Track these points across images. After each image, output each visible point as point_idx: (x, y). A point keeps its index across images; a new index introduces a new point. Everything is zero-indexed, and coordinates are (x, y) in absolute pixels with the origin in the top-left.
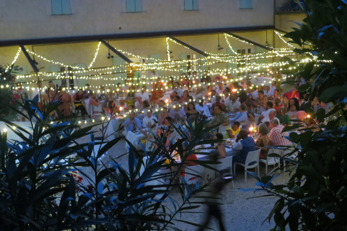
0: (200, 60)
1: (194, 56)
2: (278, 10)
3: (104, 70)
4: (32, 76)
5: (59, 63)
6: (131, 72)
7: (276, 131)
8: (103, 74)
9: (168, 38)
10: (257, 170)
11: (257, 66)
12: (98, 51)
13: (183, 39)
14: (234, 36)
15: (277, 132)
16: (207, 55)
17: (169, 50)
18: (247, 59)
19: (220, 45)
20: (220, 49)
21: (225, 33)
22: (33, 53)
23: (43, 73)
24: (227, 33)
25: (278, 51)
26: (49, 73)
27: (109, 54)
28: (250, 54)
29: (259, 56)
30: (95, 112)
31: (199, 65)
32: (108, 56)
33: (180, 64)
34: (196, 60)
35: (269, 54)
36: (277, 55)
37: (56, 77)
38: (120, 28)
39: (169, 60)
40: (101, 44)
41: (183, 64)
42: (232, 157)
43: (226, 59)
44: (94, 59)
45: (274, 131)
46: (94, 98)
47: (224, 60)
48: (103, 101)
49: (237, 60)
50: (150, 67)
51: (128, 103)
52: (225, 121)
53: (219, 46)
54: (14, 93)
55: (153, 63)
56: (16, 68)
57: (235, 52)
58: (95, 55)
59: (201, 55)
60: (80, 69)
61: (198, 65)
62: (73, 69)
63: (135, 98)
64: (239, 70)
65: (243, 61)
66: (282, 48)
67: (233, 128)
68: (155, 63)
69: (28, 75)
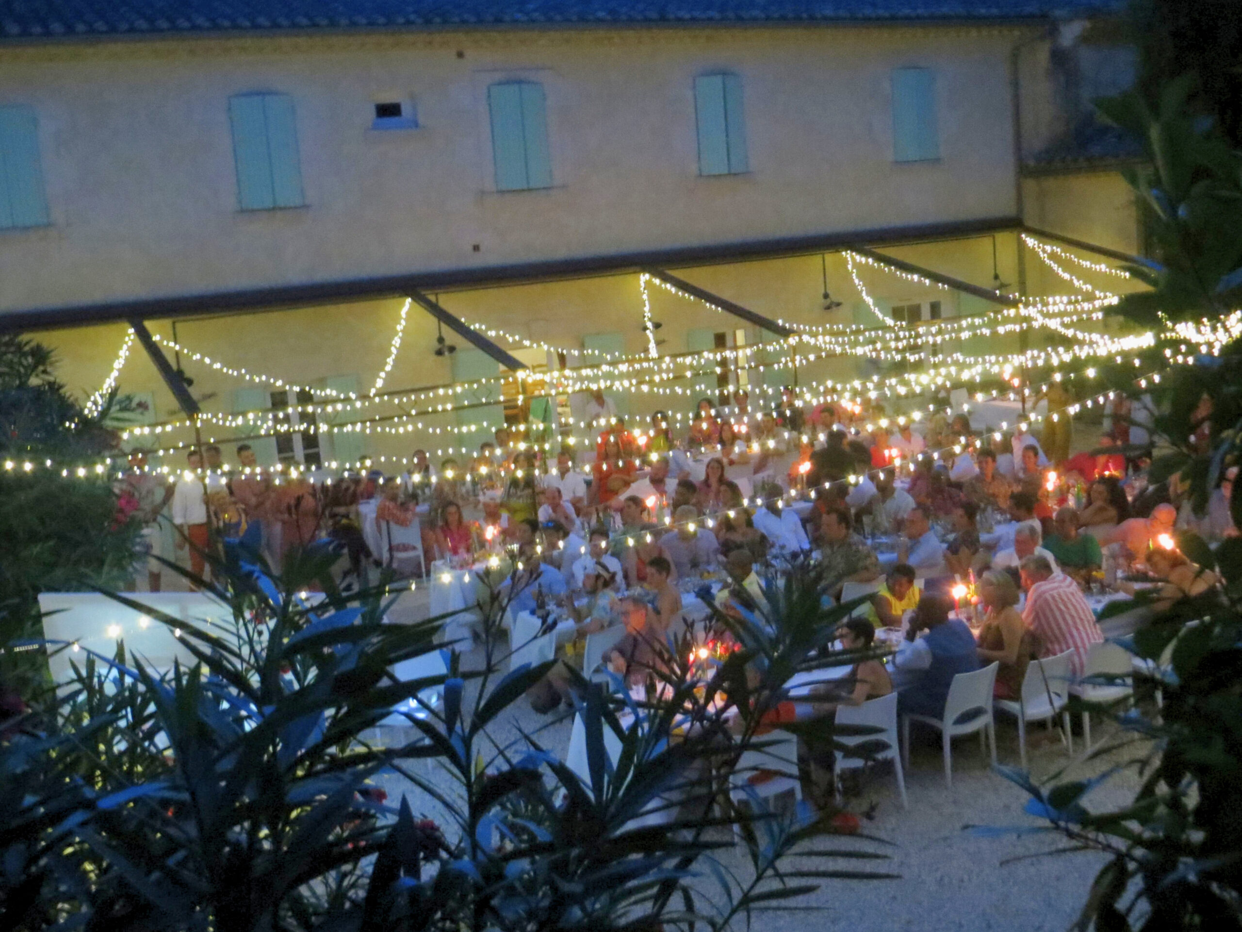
0: (764, 349)
1: (740, 336)
2: (1032, 163)
3: (427, 396)
4: (174, 428)
5: (268, 379)
6: (520, 403)
7: (1047, 596)
8: (423, 414)
9: (644, 277)
10: (987, 737)
11: (970, 366)
12: (402, 331)
13: (698, 276)
14: (879, 258)
15: (1050, 598)
16: (785, 333)
17: (650, 320)
18: (931, 340)
19: (829, 291)
20: (830, 305)
21: (846, 251)
22: (177, 348)
23: (215, 415)
24: (852, 251)
25: (1039, 306)
26: (235, 415)
27: (441, 340)
28: (938, 321)
29: (972, 327)
30: (399, 545)
31: (762, 368)
32: (436, 345)
33: (691, 367)
34: (748, 351)
35: (1007, 320)
36: (1036, 320)
37: (261, 427)
38: (476, 248)
39: (653, 353)
40: (410, 309)
41: (702, 367)
42: (895, 694)
43: (856, 344)
44: (390, 361)
45: (1040, 596)
46: (394, 498)
47: (847, 347)
48: (423, 508)
49: (893, 344)
50: (586, 382)
51: (513, 511)
52: (861, 564)
53: (826, 296)
54: (117, 491)
55: (598, 366)
56: (124, 405)
57: (885, 315)
58: (391, 345)
59: (765, 333)
60: (342, 396)
61: (757, 367)
62: (315, 399)
63: (538, 494)
64: (906, 383)
65: (914, 348)
66: (1054, 295)
67: (891, 589)
68: (605, 368)
69: (163, 424)
